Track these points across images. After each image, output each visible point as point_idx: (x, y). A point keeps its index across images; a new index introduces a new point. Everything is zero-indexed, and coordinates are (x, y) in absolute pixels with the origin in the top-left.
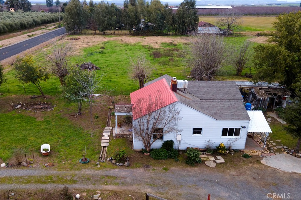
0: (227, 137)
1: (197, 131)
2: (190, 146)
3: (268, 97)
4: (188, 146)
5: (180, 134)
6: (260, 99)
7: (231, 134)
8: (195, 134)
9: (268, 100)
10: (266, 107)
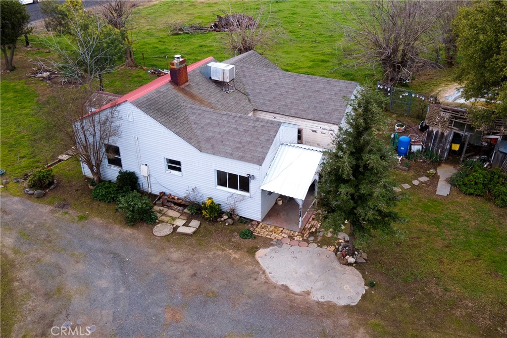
0: (227, 189)
1: (174, 165)
2: (168, 192)
3: (451, 131)
4: (164, 191)
5: (146, 165)
6: (432, 131)
7: (233, 185)
8: (172, 171)
9: (451, 139)
10: (446, 153)
